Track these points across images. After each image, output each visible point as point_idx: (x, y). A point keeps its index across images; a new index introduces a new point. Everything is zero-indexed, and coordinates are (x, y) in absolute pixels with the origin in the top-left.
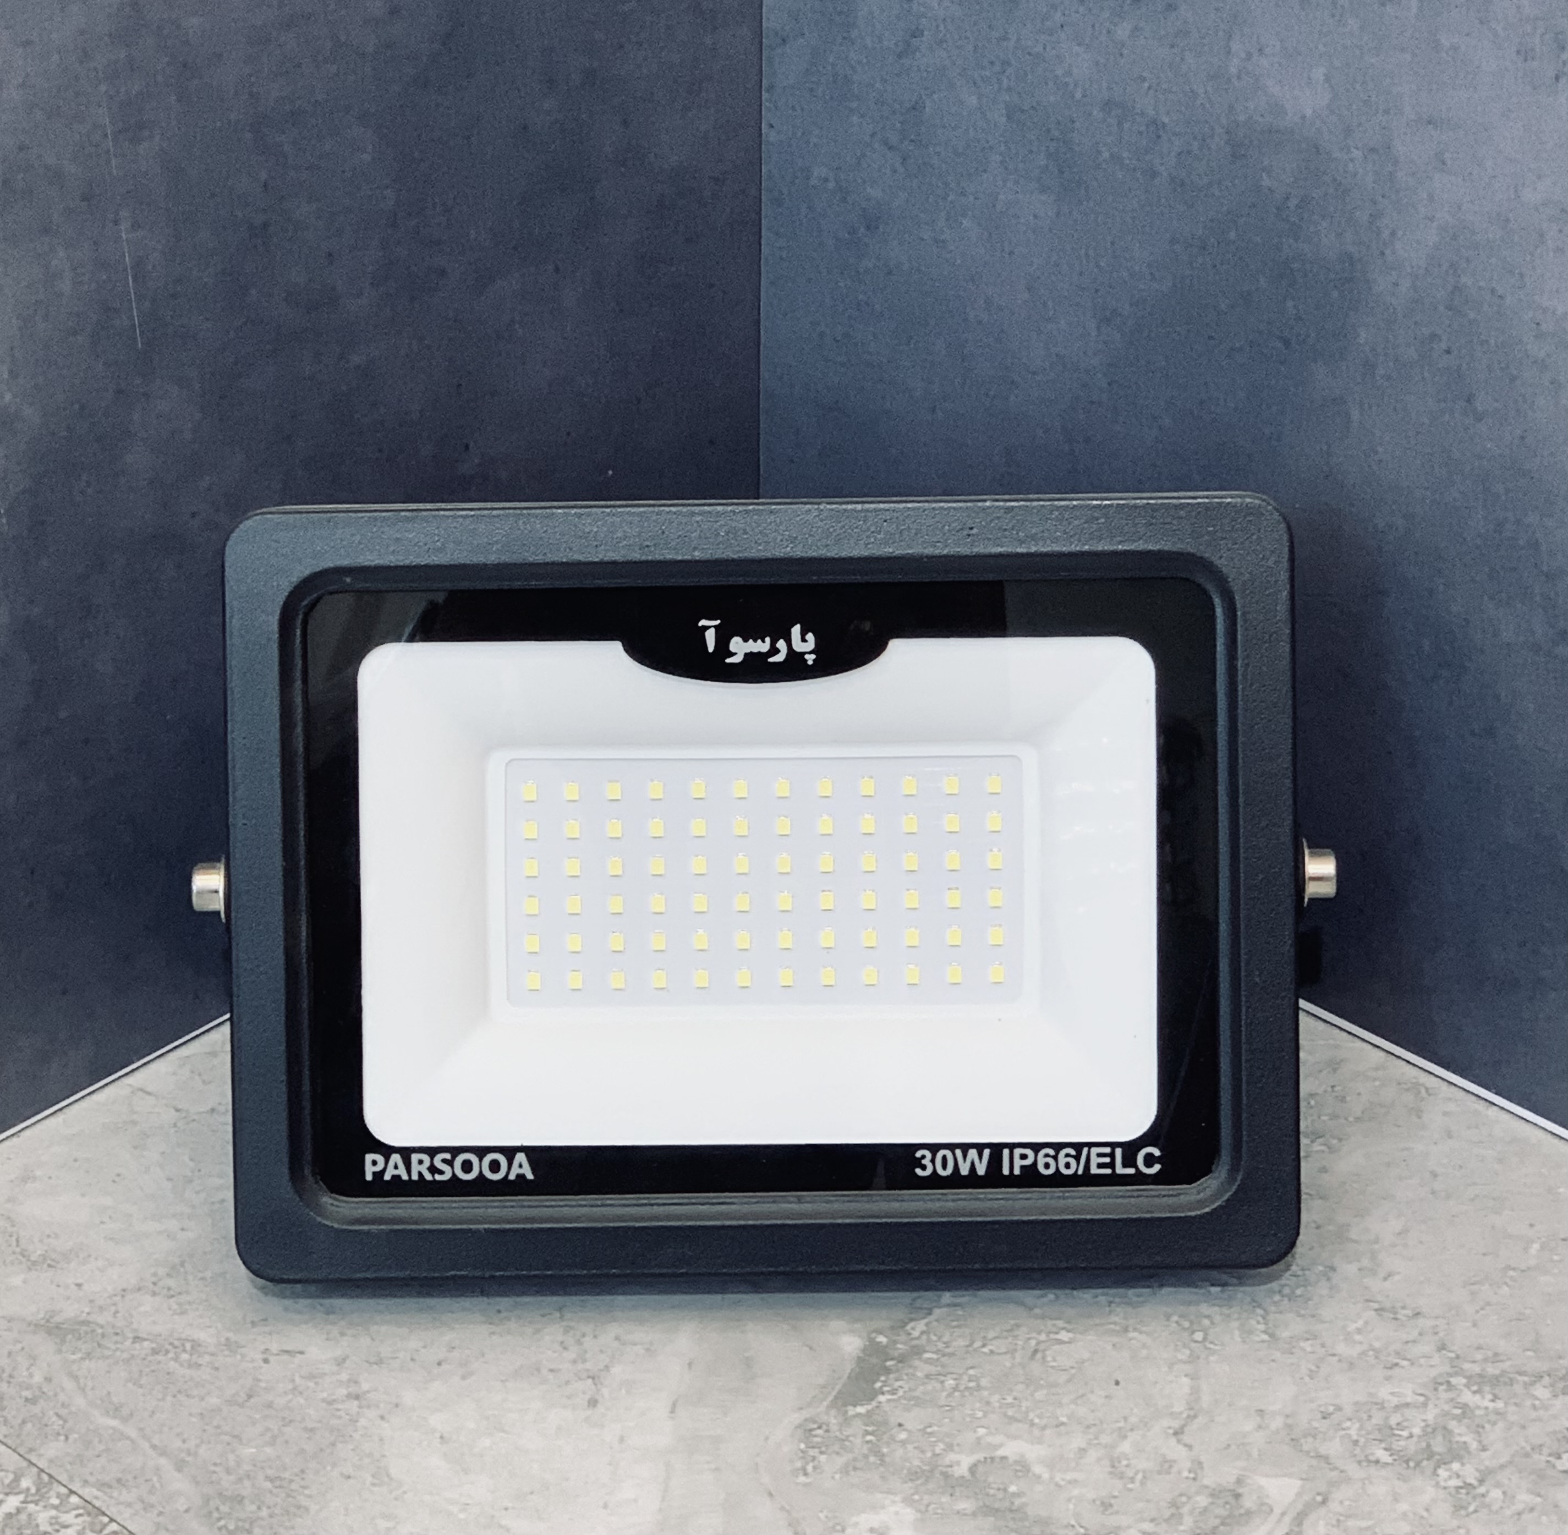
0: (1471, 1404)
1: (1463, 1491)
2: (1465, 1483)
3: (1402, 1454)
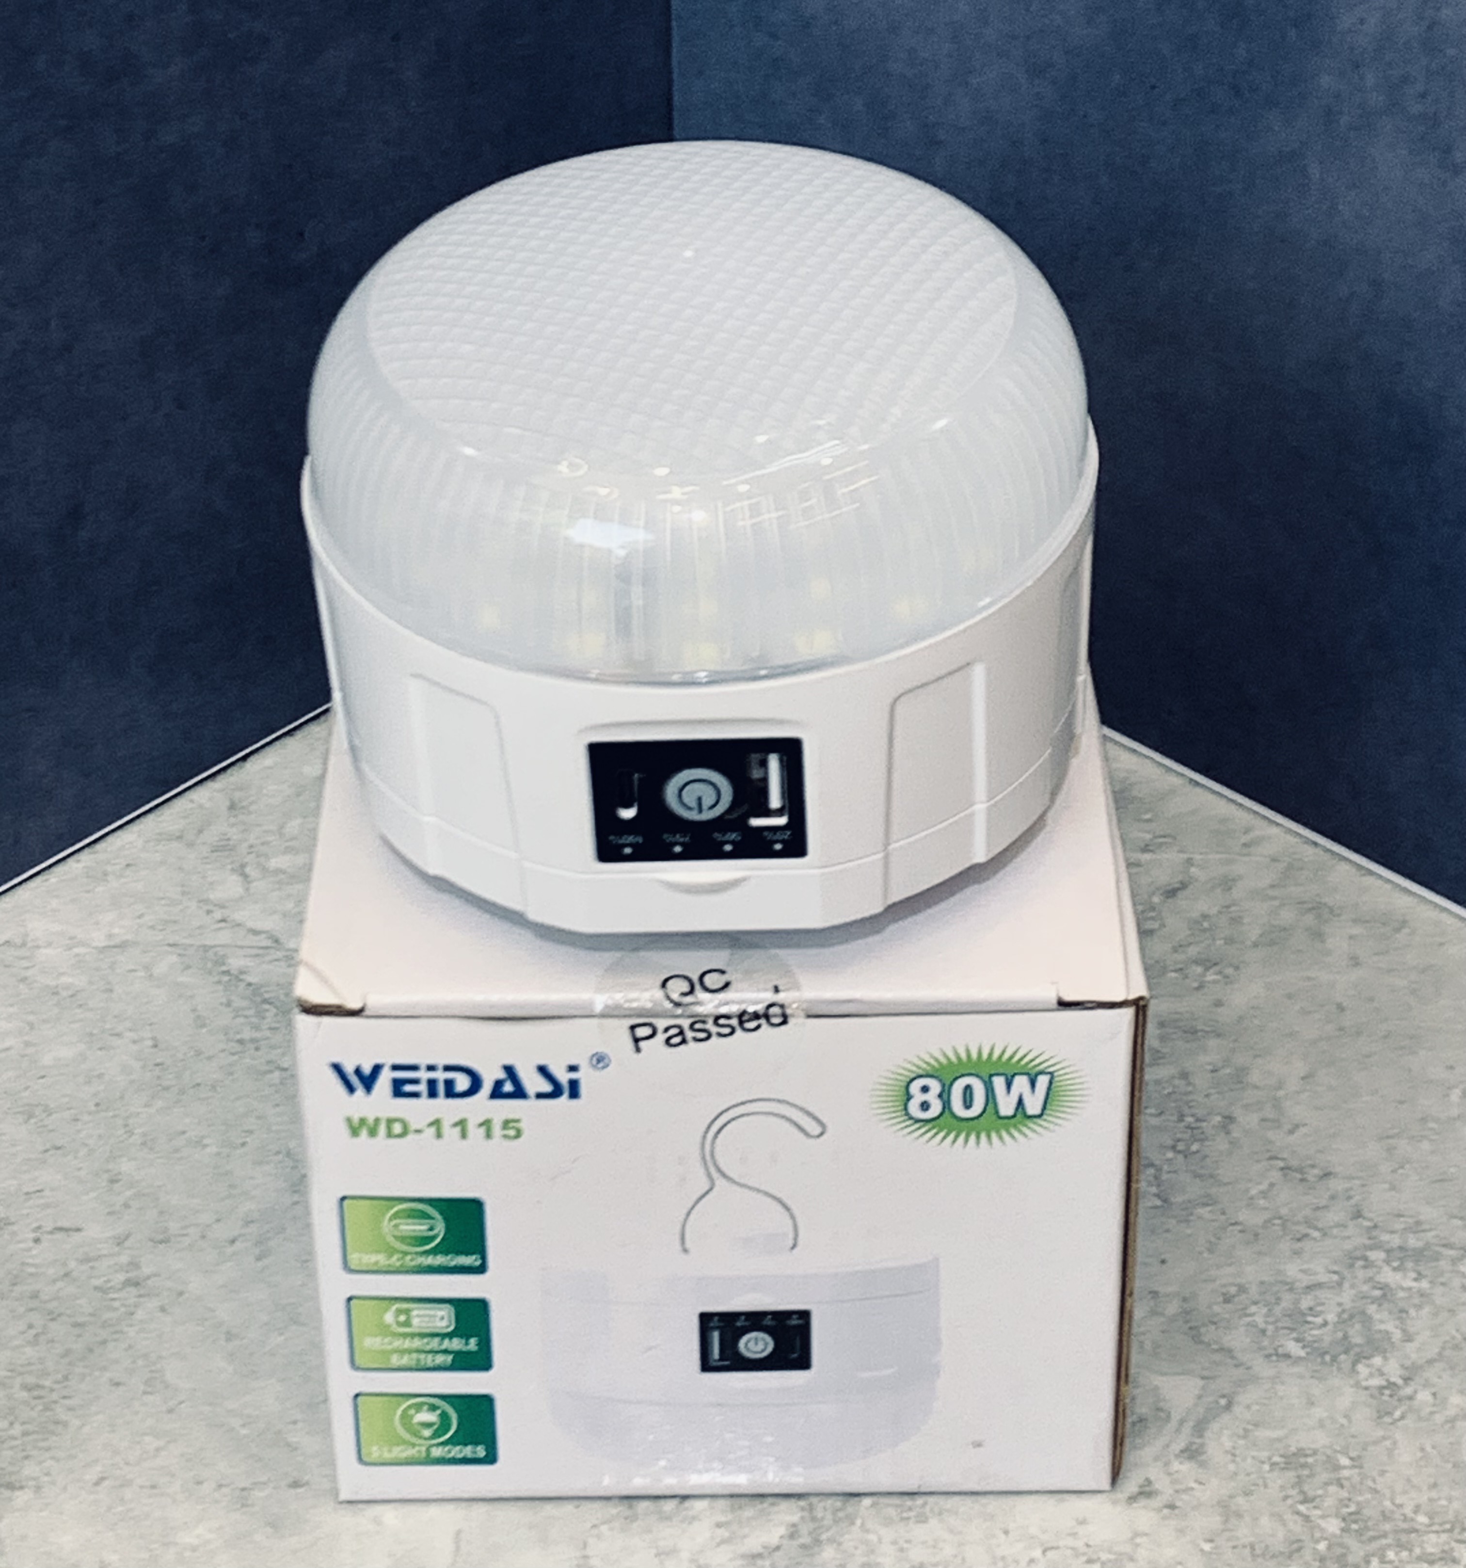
0: (1393, 1286)
1: (1387, 1392)
2: (1387, 1380)
3: (1316, 1345)
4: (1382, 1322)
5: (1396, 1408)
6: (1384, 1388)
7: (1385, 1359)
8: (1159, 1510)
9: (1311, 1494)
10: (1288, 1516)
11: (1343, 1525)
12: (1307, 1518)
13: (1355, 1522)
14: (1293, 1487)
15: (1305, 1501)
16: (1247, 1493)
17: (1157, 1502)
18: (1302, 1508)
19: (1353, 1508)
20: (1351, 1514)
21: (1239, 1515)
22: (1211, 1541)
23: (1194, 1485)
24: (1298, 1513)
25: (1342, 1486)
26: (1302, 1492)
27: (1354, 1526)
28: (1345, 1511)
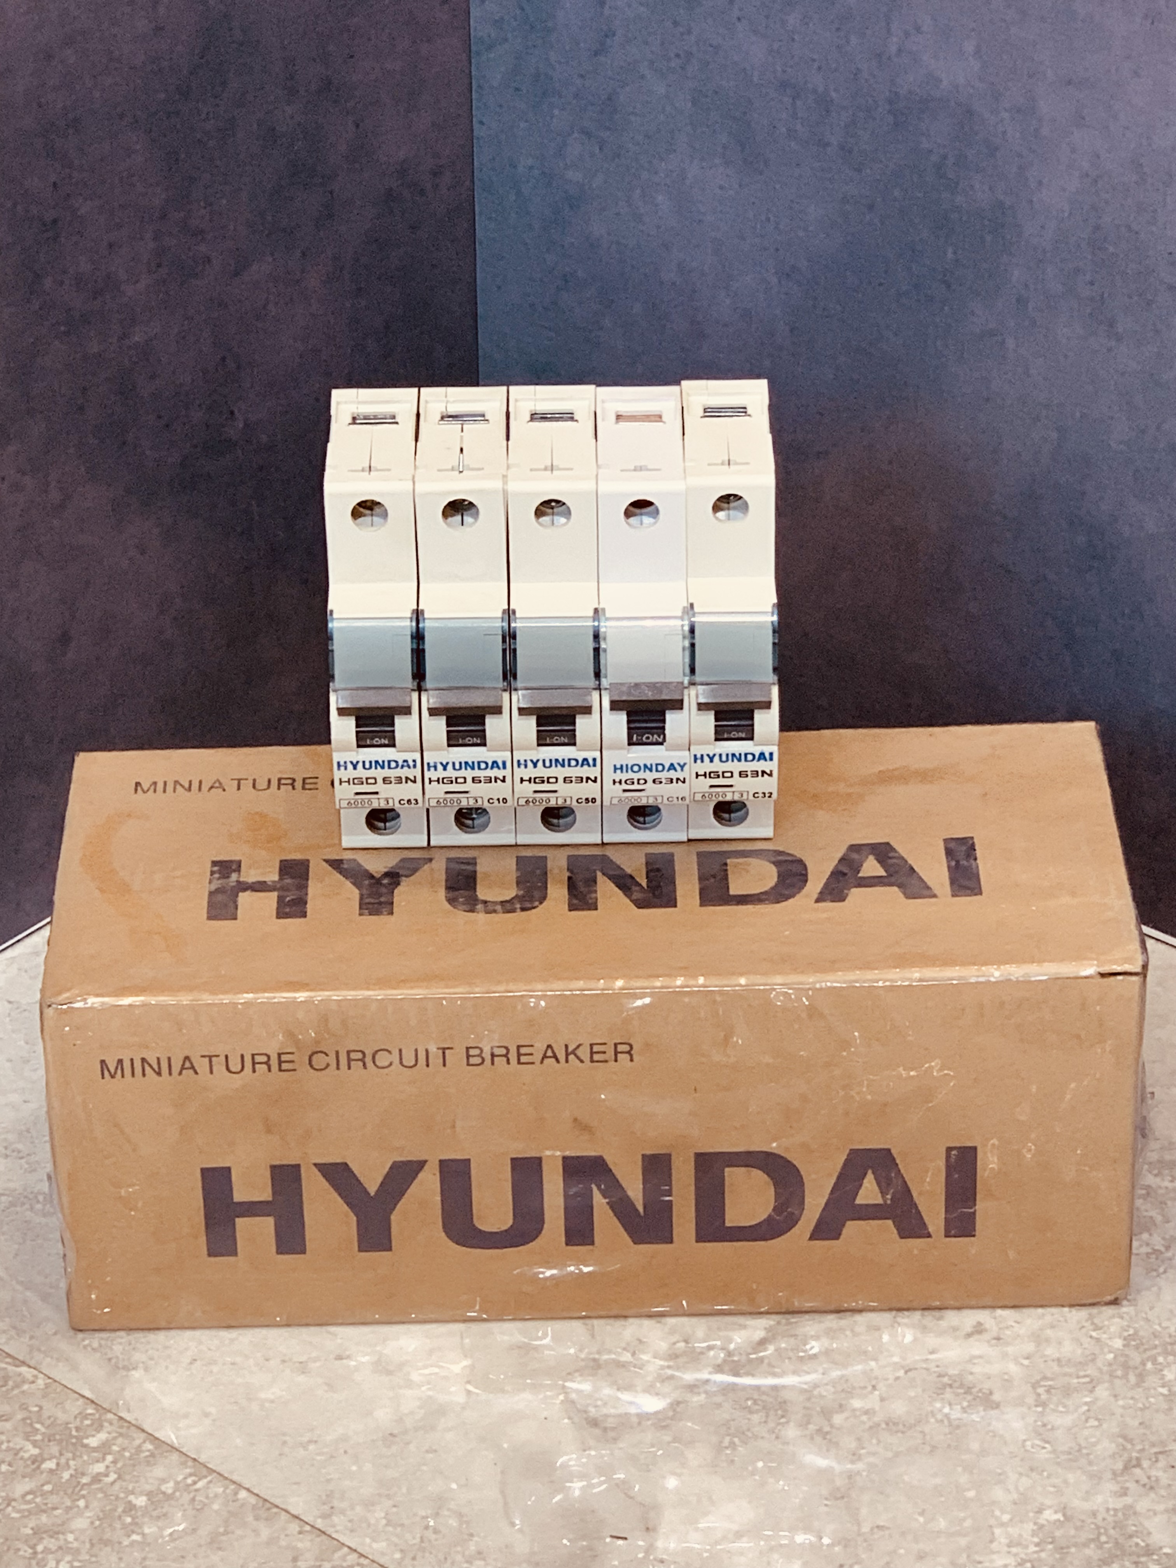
0: (1154, 1186)
1: (1154, 1256)
2: (1153, 1249)
4: (1147, 1211)
5: (1159, 1266)
6: (1151, 1253)
7: (1151, 1235)
8: (988, 1342)
9: (1100, 1325)
10: (1086, 1341)
11: (1125, 1342)
12: (1098, 1340)
13: (1134, 1340)
14: (1087, 1321)
15: (1097, 1328)
16: (1052, 1327)
17: (986, 1336)
18: (1094, 1334)
19: (1131, 1332)
20: (1129, 1335)
21: (1048, 1340)
22: (1027, 1358)
23: (1014, 1324)
24: (1091, 1337)
25: (1122, 1318)
26: (1093, 1323)
27: (1133, 1343)
28: (1126, 1334)
